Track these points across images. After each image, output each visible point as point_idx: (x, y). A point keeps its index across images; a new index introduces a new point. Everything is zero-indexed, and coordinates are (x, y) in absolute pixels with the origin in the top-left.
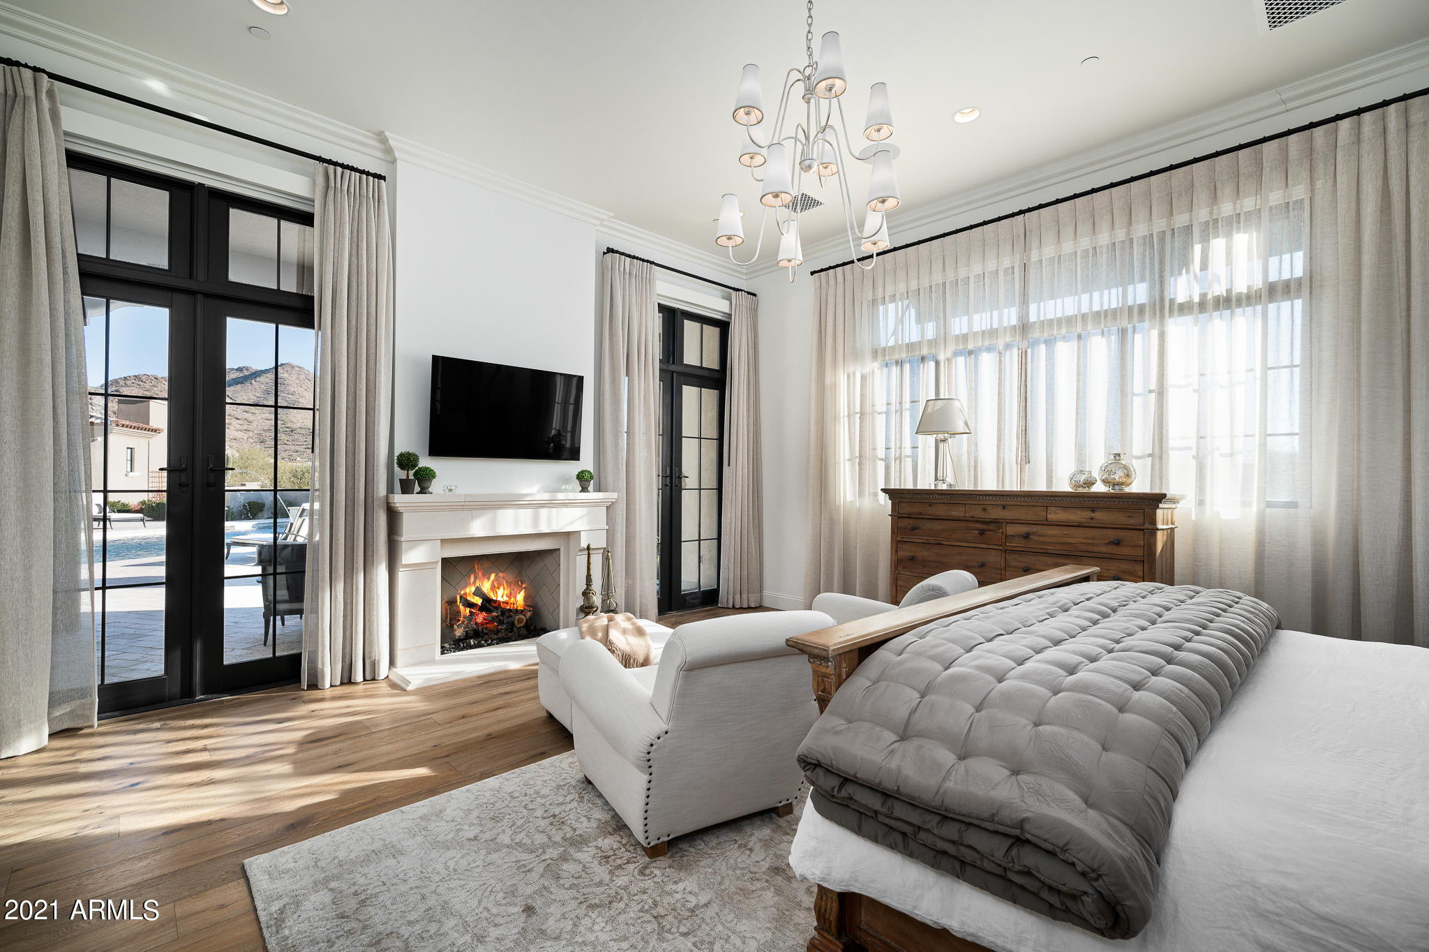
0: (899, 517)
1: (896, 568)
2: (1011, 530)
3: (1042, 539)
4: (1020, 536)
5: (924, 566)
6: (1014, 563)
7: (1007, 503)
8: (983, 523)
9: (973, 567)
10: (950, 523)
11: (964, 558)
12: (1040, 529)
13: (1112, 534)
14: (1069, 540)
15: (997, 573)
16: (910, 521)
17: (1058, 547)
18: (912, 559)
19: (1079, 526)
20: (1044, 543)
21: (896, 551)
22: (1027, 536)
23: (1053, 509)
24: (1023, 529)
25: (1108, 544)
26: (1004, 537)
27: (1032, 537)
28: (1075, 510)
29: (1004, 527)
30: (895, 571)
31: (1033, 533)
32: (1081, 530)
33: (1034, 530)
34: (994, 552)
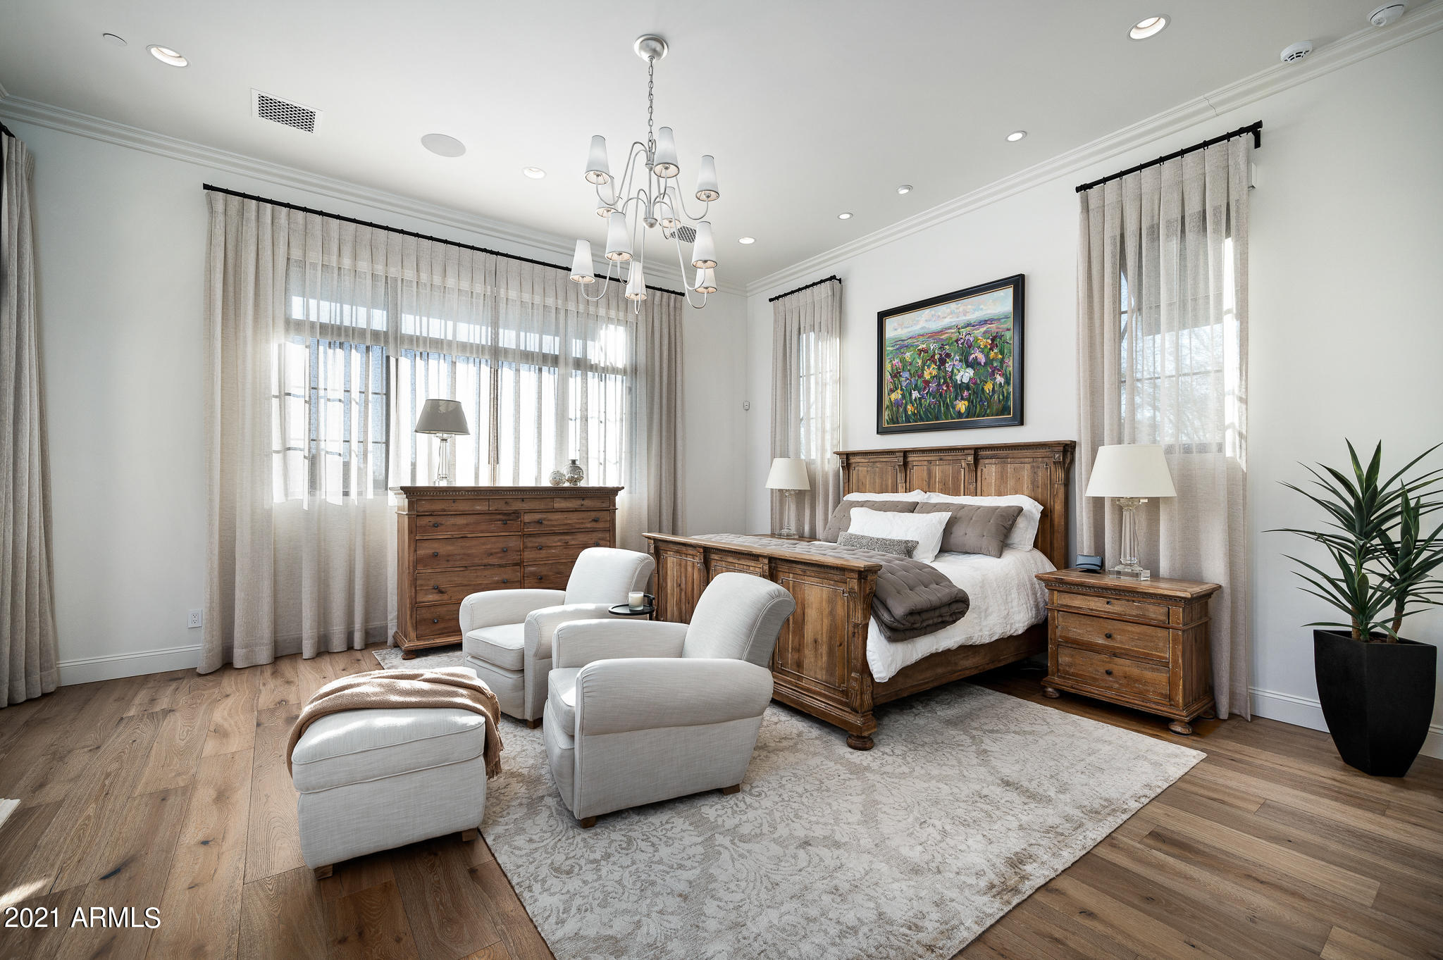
0: (417, 516)
1: (415, 568)
2: (527, 518)
3: (549, 523)
4: (535, 522)
5: (448, 561)
6: (530, 545)
7: (525, 497)
8: (505, 514)
9: (497, 553)
10: (475, 517)
11: (489, 547)
12: (550, 516)
13: (593, 515)
14: (569, 522)
15: (517, 555)
16: (430, 519)
17: (562, 527)
18: (435, 555)
19: (576, 511)
20: (554, 526)
21: (416, 551)
22: (539, 522)
23: (558, 499)
24: (538, 516)
25: (591, 522)
26: (522, 524)
27: (543, 522)
28: (572, 500)
29: (522, 517)
30: (414, 571)
31: (544, 519)
32: (576, 514)
33: (545, 516)
34: (514, 538)
